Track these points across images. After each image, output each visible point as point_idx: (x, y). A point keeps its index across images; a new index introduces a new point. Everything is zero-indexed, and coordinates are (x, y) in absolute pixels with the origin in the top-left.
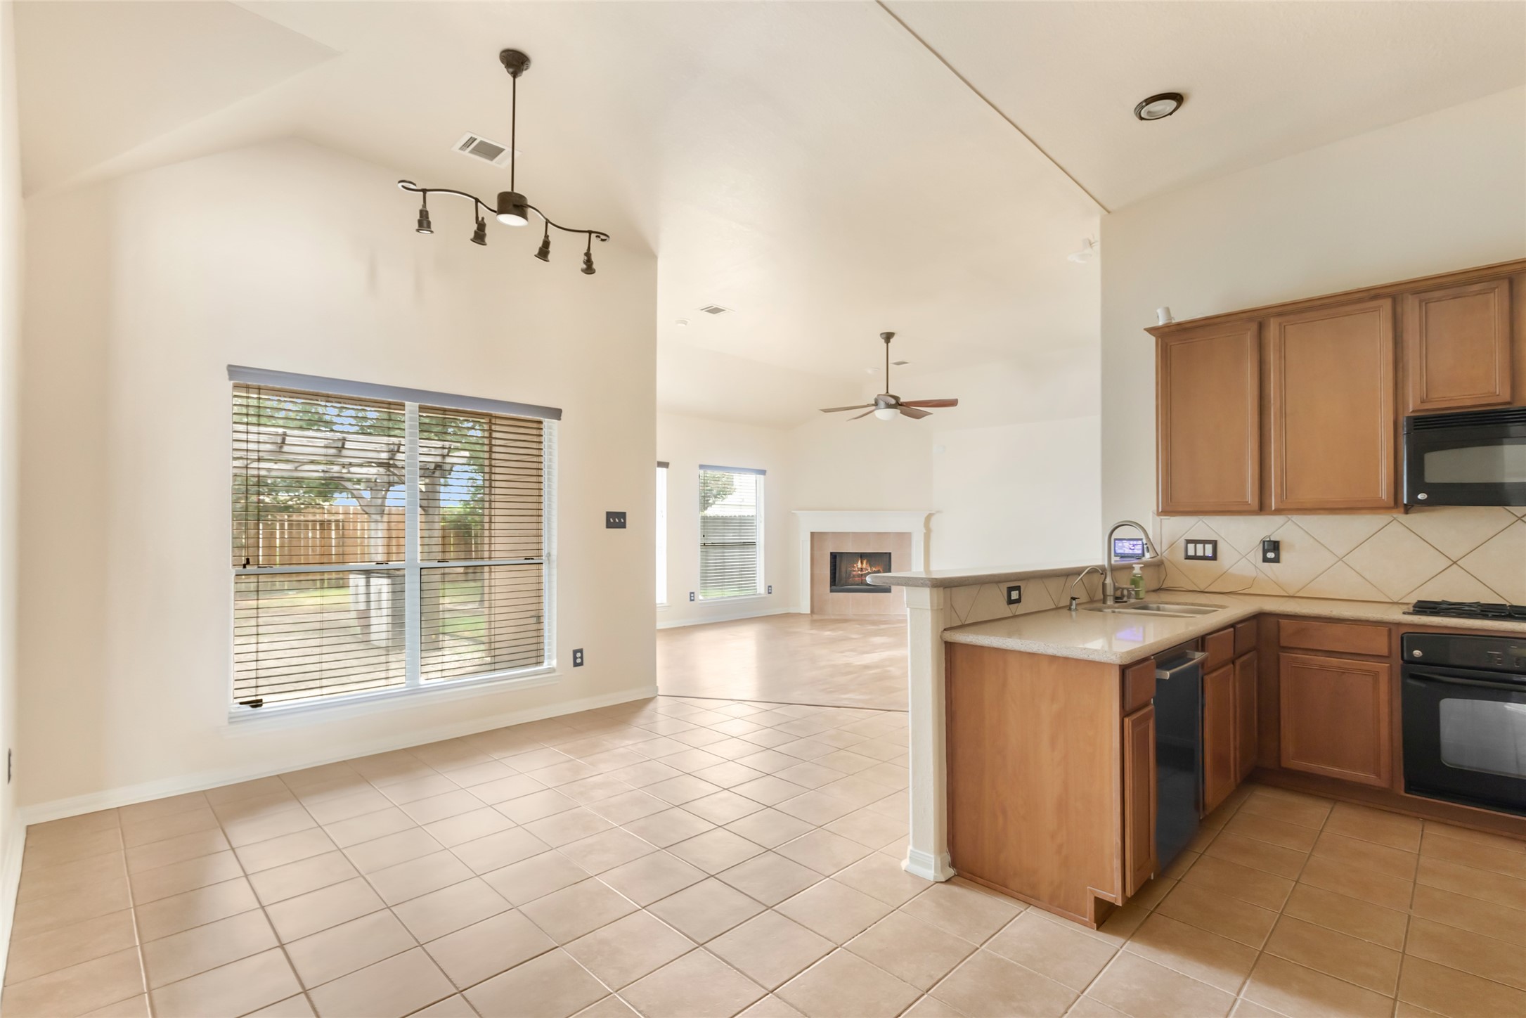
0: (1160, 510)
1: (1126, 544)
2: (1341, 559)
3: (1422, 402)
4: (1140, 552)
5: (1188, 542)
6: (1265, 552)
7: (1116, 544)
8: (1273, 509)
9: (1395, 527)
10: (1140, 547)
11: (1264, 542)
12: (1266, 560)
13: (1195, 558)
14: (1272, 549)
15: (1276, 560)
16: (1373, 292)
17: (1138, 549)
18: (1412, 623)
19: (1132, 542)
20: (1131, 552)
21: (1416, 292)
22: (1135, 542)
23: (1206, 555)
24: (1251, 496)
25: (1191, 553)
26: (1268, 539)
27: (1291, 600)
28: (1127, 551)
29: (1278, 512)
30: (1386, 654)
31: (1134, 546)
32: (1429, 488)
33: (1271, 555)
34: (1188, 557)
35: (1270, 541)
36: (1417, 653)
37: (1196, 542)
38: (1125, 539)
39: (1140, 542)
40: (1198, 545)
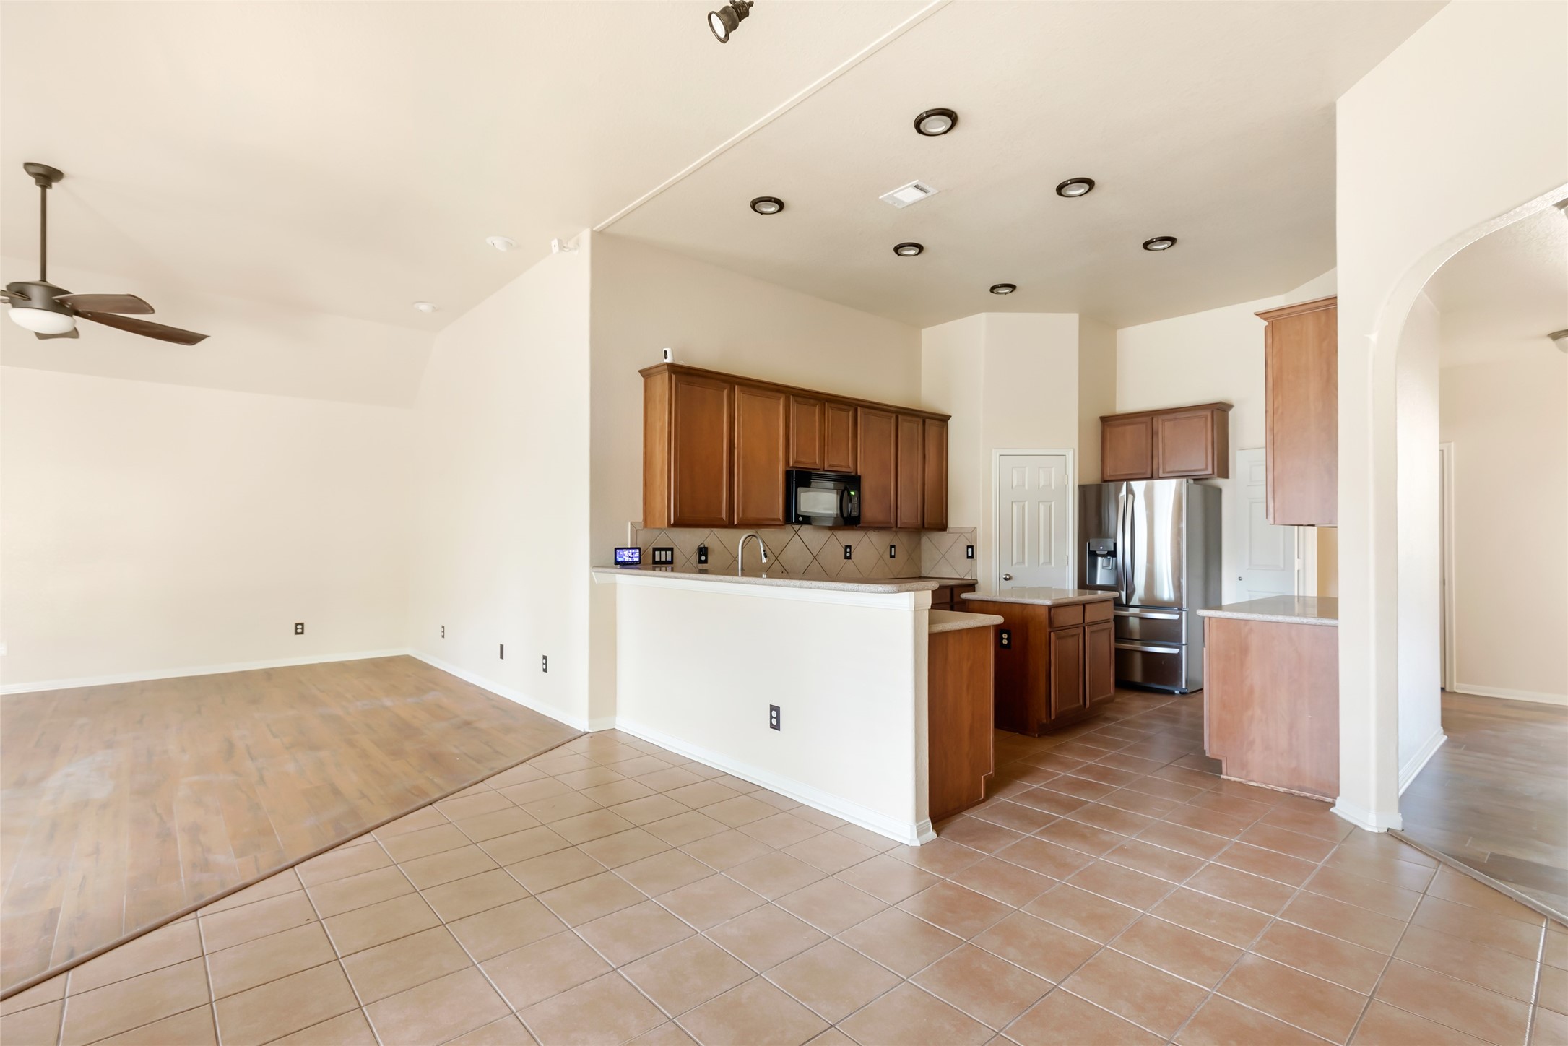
0: (672, 522)
1: (626, 552)
2: (735, 559)
3: (796, 462)
4: (637, 559)
5: (655, 549)
6: (700, 555)
7: (617, 553)
8: (736, 523)
10: (637, 555)
11: (700, 548)
12: (698, 562)
14: (703, 554)
15: (705, 561)
16: (779, 388)
17: (636, 557)
19: (631, 551)
20: (630, 560)
21: (794, 395)
22: (633, 551)
25: (658, 558)
26: (702, 546)
28: (627, 559)
31: (633, 553)
33: (703, 558)
34: (655, 563)
35: (703, 548)
37: (660, 549)
38: (625, 548)
39: (638, 551)
40: (662, 552)
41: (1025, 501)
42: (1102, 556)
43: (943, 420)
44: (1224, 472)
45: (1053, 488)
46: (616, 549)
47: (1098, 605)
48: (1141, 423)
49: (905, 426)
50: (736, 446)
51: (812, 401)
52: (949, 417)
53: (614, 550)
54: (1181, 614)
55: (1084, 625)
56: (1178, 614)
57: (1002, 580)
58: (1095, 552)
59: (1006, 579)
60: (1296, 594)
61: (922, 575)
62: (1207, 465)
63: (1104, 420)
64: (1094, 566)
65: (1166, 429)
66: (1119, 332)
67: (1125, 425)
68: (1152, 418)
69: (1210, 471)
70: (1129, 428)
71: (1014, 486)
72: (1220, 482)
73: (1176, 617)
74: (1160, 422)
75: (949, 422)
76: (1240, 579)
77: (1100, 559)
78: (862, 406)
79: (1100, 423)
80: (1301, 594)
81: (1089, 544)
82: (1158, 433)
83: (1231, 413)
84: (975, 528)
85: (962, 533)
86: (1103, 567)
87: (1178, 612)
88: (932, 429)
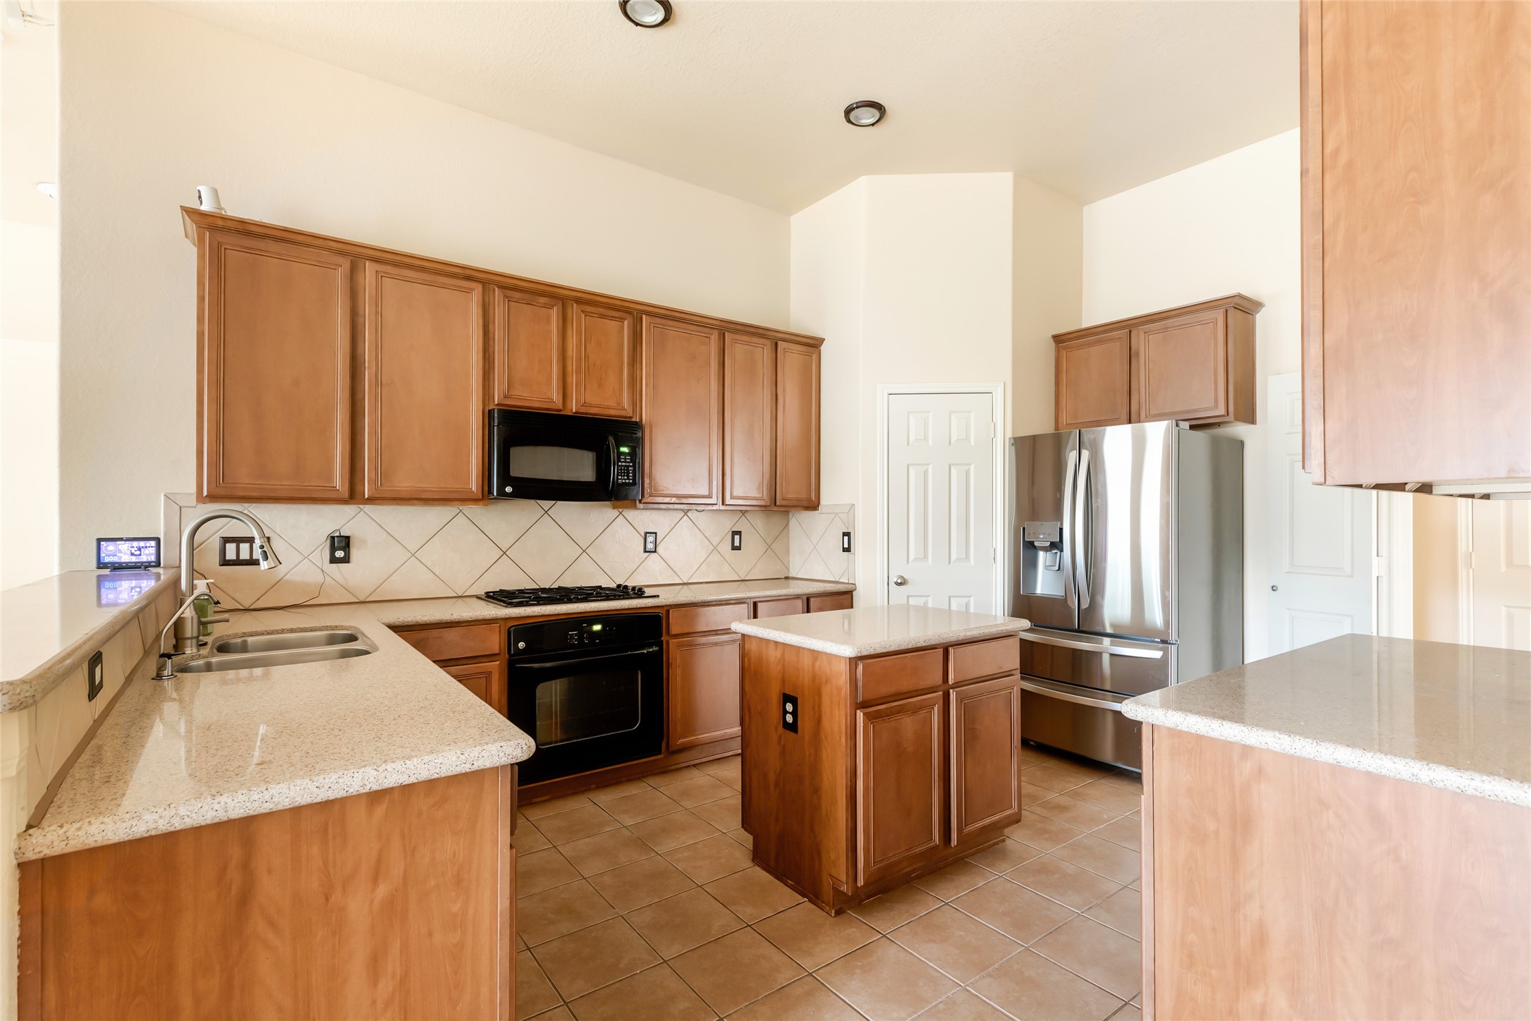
0: (205, 493)
1: (124, 546)
2: (413, 555)
3: (505, 397)
4: (153, 558)
5: (226, 540)
6: (333, 549)
7: (103, 548)
8: (366, 496)
9: (461, 520)
10: (154, 551)
11: (333, 538)
12: (334, 560)
13: (238, 562)
14: (341, 547)
15: (346, 560)
16: (468, 272)
17: (148, 555)
18: (519, 616)
19: (135, 544)
20: (134, 559)
21: (503, 287)
22: (142, 544)
23: (242, 557)
24: (339, 481)
25: (231, 554)
26: (337, 534)
27: (363, 605)
28: (126, 558)
29: (371, 500)
30: (498, 652)
31: (140, 548)
32: (515, 482)
33: (340, 554)
34: (225, 562)
35: (340, 536)
36: (521, 645)
37: (238, 540)
38: (121, 539)
39: (153, 543)
40: (242, 545)
41: (929, 464)
42: (1045, 549)
43: (813, 345)
44: (1249, 416)
45: (972, 443)
46: (99, 541)
47: (993, 644)
48: (1112, 340)
49: (738, 350)
50: (367, 365)
51: (542, 300)
52: (821, 341)
53: (95, 544)
54: (1166, 652)
55: (946, 687)
56: (1160, 649)
57: (892, 585)
58: (1033, 542)
59: (897, 584)
60: (1375, 634)
61: (791, 575)
62: (1216, 401)
63: (1058, 339)
64: (1032, 564)
65: (1147, 346)
66: (1086, 209)
67: (1090, 344)
68: (1130, 331)
69: (1221, 411)
70: (1095, 350)
71: (911, 441)
72: (1240, 430)
73: (1157, 654)
74: (1142, 335)
75: (823, 348)
76: (1274, 588)
77: (1041, 554)
78: (649, 314)
79: (1053, 345)
80: (1384, 633)
81: (1024, 529)
82: (1138, 354)
83: (1260, 318)
84: (853, 505)
85: (837, 514)
86: (1046, 567)
87: (1161, 645)
88: (791, 359)
